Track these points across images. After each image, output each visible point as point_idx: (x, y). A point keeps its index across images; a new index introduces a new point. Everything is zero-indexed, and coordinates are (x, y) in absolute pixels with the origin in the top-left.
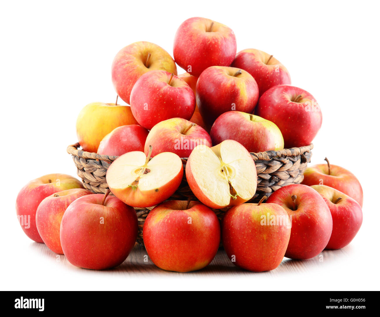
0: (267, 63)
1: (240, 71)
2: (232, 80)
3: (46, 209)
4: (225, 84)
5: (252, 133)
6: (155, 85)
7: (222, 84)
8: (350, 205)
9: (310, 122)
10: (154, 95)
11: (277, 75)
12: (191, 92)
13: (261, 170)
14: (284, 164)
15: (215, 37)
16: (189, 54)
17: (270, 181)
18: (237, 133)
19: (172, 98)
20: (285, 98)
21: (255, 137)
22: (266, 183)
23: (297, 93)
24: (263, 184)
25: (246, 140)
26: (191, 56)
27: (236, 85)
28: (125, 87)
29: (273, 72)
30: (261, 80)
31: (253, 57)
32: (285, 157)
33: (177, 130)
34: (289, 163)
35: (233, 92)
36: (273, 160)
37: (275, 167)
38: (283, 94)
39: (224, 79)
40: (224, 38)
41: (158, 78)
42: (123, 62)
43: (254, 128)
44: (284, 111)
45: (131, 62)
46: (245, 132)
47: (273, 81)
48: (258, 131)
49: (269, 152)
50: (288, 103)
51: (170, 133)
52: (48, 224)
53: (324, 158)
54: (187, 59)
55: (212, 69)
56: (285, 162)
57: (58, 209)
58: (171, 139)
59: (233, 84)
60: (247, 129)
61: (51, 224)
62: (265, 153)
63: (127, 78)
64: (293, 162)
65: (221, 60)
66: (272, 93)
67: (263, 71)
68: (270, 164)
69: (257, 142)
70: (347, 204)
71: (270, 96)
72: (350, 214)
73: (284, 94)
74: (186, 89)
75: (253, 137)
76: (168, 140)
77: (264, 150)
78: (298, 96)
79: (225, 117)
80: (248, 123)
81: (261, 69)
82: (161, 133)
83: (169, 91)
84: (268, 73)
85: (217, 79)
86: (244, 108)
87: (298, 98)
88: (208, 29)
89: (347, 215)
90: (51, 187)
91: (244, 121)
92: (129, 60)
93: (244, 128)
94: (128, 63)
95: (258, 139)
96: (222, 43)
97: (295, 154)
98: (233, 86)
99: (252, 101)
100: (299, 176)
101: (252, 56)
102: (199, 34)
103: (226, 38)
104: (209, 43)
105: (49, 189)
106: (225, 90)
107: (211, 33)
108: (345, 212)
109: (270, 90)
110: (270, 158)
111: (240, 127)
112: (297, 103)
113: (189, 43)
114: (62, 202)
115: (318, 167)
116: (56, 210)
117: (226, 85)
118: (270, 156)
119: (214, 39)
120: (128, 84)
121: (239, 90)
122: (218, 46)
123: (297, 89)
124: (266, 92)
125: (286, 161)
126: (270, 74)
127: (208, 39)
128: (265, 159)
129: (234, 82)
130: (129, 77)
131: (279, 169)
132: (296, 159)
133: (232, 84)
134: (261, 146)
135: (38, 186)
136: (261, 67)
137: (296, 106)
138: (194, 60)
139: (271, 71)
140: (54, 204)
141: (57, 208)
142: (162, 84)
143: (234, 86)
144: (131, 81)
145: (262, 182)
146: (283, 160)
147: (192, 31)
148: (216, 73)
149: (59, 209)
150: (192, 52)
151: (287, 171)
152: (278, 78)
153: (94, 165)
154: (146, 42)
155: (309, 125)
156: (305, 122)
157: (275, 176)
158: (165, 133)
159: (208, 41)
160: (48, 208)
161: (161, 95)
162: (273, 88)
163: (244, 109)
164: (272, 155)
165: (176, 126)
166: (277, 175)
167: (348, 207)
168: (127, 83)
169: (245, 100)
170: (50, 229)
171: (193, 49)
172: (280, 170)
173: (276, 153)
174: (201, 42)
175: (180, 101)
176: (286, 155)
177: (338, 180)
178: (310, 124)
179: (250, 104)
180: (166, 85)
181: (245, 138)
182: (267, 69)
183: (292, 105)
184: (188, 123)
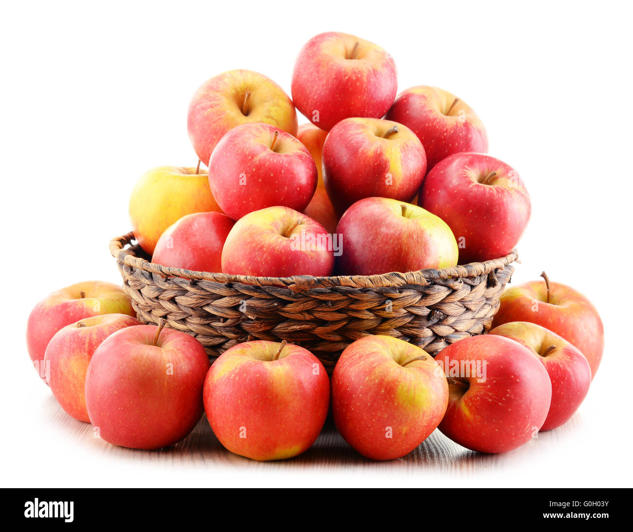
0: (448, 113)
1: (395, 129)
2: (378, 145)
3: (56, 348)
4: (365, 151)
5: (399, 238)
6: (245, 150)
7: (360, 151)
8: (569, 360)
9: (506, 218)
10: (242, 167)
11: (461, 134)
12: (307, 162)
13: (412, 301)
14: (454, 291)
15: (358, 68)
16: (314, 96)
17: (429, 317)
18: (375, 237)
19: (273, 174)
20: (467, 177)
21: (404, 246)
22: (421, 322)
23: (490, 168)
24: (416, 323)
25: (389, 250)
26: (316, 98)
27: (384, 153)
28: (206, 147)
29: (454, 129)
30: (433, 141)
31: (423, 102)
32: (456, 278)
33: (275, 229)
34: (463, 288)
35: (377, 164)
36: (435, 284)
37: (437, 295)
38: (464, 170)
39: (364, 142)
40: (374, 70)
41: (253, 139)
42: (203, 105)
43: (405, 229)
44: (462, 199)
45: (216, 105)
46: (388, 237)
47: (453, 144)
48: (410, 236)
49: (427, 271)
50: (471, 186)
51: (262, 233)
52: (58, 372)
53: (541, 273)
54: (310, 104)
55: (347, 124)
56: (455, 288)
57: (74, 348)
58: (261, 245)
59: (379, 152)
60: (392, 231)
61: (62, 373)
62: (418, 273)
63: (209, 131)
64: (472, 287)
65: (367, 107)
66: (446, 167)
67: (437, 127)
68: (427, 292)
69: (407, 253)
70: (563, 358)
71: (442, 172)
72: (565, 375)
73: (466, 169)
74: (300, 157)
75: (401, 245)
76: (257, 247)
77: (419, 268)
78: (490, 174)
79: (359, 209)
80: (394, 221)
81: (434, 124)
82: (246, 233)
83: (269, 160)
84: (446, 131)
85: (353, 142)
86: (397, 191)
87: (491, 176)
88: (349, 53)
89: (560, 377)
90: (81, 307)
91: (389, 218)
92: (213, 102)
93: (388, 228)
94: (211, 107)
95: (409, 248)
96: (368, 78)
97: (474, 274)
98: (379, 156)
99: (410, 180)
100: (485, 307)
101: (421, 100)
102: (331, 63)
103: (377, 71)
104: (346, 78)
105: (77, 309)
106: (364, 161)
107: (353, 60)
108: (557, 371)
109: (444, 162)
110: (428, 281)
111: (380, 227)
112: (486, 186)
113: (313, 77)
114: (82, 338)
115: (529, 286)
116: (70, 351)
117: (367, 152)
118: (427, 278)
119: (355, 73)
120: (211, 142)
121: (389, 162)
122: (362, 83)
123: (490, 160)
124: (439, 163)
125: (457, 285)
126: (450, 132)
127: (344, 72)
128: (419, 283)
129: (381, 147)
130: (212, 131)
131: (444, 299)
132: (477, 282)
133: (377, 151)
134: (414, 261)
135: (61, 304)
136: (435, 119)
137: (484, 193)
138: (321, 105)
139: (451, 127)
140: (68, 341)
141: (72, 348)
142: (258, 148)
143: (381, 154)
144: (214, 137)
145: (414, 319)
146: (452, 283)
147: (320, 57)
148: (352, 132)
149: (75, 350)
150: (319, 92)
151: (459, 301)
152: (463, 138)
153: (140, 279)
154: (246, 71)
155: (504, 224)
156: (497, 219)
157: (438, 311)
158: (254, 233)
159: (345, 76)
160: (59, 346)
161: (254, 167)
162: (450, 159)
163: (396, 193)
164: (431, 276)
165: (274, 221)
166: (440, 308)
167: (564, 362)
168: (209, 141)
169: (399, 179)
170: (61, 381)
171: (321, 87)
172: (447, 301)
173: (439, 273)
174: (334, 76)
175: (286, 177)
176: (457, 275)
177: (558, 312)
178: (506, 222)
179: (408, 186)
180: (264, 148)
181: (386, 247)
182: (444, 123)
183: (476, 190)
184: (296, 216)
